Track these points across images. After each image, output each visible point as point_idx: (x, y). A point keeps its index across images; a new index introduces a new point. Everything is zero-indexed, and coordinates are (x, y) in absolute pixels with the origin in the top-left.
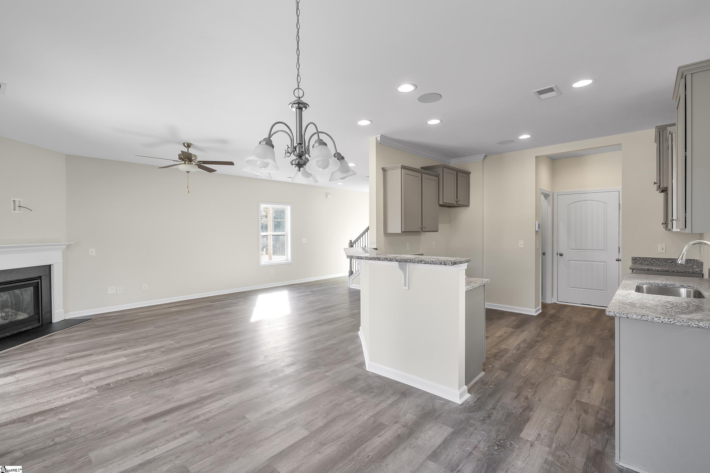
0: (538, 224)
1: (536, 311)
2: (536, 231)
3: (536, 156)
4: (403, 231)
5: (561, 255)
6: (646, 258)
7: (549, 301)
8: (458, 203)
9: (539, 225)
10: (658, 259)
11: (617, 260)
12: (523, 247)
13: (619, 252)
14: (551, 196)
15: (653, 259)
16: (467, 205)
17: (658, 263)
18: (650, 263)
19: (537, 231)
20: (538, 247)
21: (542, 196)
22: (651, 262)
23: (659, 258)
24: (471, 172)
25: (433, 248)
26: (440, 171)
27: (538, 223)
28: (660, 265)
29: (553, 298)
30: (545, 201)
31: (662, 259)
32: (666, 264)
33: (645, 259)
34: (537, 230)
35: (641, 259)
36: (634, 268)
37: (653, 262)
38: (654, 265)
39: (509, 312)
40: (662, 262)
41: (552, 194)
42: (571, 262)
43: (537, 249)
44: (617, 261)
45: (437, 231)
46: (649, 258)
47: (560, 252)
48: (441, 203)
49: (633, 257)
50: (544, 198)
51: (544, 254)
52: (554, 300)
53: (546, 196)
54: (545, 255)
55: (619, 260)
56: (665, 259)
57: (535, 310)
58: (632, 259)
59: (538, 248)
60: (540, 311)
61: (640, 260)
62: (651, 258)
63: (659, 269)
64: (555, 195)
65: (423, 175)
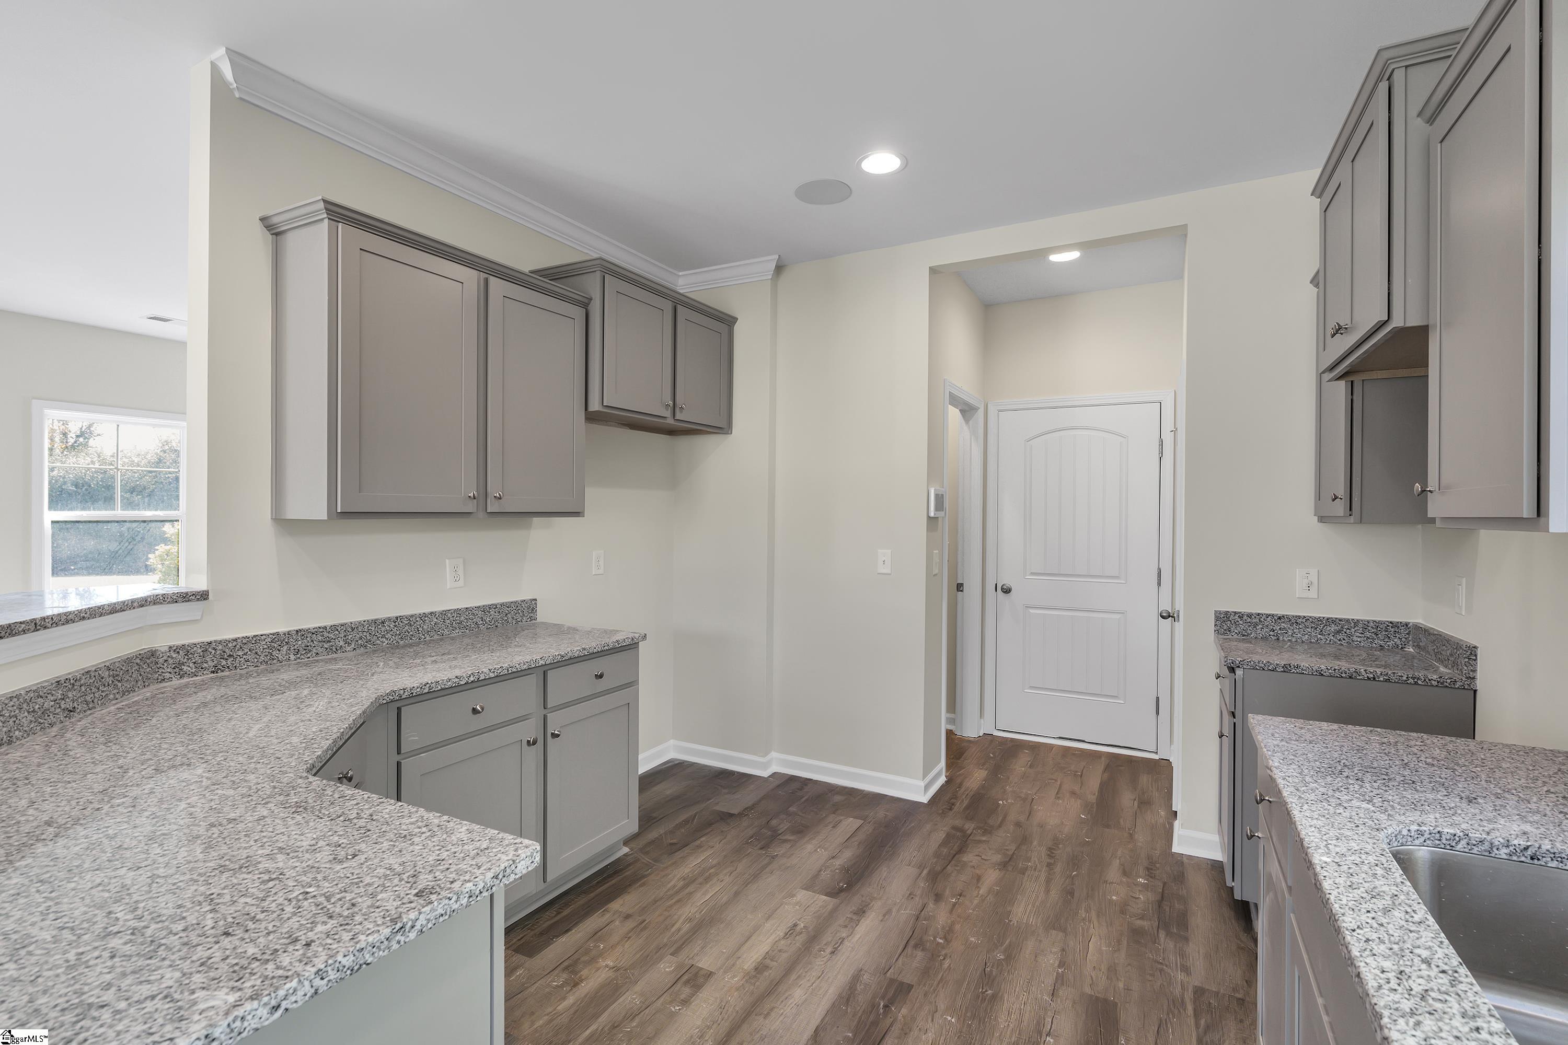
0: (937, 496)
1: (927, 787)
2: (929, 518)
3: (934, 263)
4: (339, 511)
5: (1007, 591)
6: (1259, 614)
7: (972, 729)
8: (679, 416)
9: (939, 499)
10: (1295, 621)
11: (1164, 615)
12: (890, 572)
13: (1159, 584)
14: (981, 413)
15: (1280, 618)
16: (723, 428)
17: (1295, 633)
18: (1271, 633)
19: (933, 518)
20: (936, 571)
21: (954, 413)
22: (1274, 631)
23: (1299, 617)
24: (737, 319)
25: (594, 573)
26: (592, 285)
27: (935, 490)
28: (1303, 642)
29: (982, 720)
30: (965, 428)
31: (1307, 619)
32: (1319, 636)
33: (1254, 621)
34: (932, 514)
35: (1245, 617)
36: (1239, 659)
37: (1280, 629)
38: (1283, 640)
39: (846, 788)
40: (1309, 630)
41: (983, 405)
42: (1032, 611)
43: (931, 577)
44: (1163, 617)
45: (577, 514)
46: (1268, 616)
47: (1006, 581)
48: (595, 406)
49: (1220, 613)
50: (963, 420)
51: (960, 587)
52: (986, 727)
53: (967, 411)
54: (961, 591)
55: (1169, 616)
56: (1319, 620)
57: (922, 784)
58: (1217, 618)
59: (935, 575)
60: (942, 779)
61: (1241, 622)
62: (1273, 615)
63: (1323, 667)
64: (992, 410)
65: (492, 280)
